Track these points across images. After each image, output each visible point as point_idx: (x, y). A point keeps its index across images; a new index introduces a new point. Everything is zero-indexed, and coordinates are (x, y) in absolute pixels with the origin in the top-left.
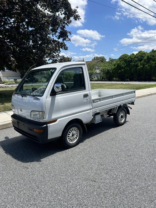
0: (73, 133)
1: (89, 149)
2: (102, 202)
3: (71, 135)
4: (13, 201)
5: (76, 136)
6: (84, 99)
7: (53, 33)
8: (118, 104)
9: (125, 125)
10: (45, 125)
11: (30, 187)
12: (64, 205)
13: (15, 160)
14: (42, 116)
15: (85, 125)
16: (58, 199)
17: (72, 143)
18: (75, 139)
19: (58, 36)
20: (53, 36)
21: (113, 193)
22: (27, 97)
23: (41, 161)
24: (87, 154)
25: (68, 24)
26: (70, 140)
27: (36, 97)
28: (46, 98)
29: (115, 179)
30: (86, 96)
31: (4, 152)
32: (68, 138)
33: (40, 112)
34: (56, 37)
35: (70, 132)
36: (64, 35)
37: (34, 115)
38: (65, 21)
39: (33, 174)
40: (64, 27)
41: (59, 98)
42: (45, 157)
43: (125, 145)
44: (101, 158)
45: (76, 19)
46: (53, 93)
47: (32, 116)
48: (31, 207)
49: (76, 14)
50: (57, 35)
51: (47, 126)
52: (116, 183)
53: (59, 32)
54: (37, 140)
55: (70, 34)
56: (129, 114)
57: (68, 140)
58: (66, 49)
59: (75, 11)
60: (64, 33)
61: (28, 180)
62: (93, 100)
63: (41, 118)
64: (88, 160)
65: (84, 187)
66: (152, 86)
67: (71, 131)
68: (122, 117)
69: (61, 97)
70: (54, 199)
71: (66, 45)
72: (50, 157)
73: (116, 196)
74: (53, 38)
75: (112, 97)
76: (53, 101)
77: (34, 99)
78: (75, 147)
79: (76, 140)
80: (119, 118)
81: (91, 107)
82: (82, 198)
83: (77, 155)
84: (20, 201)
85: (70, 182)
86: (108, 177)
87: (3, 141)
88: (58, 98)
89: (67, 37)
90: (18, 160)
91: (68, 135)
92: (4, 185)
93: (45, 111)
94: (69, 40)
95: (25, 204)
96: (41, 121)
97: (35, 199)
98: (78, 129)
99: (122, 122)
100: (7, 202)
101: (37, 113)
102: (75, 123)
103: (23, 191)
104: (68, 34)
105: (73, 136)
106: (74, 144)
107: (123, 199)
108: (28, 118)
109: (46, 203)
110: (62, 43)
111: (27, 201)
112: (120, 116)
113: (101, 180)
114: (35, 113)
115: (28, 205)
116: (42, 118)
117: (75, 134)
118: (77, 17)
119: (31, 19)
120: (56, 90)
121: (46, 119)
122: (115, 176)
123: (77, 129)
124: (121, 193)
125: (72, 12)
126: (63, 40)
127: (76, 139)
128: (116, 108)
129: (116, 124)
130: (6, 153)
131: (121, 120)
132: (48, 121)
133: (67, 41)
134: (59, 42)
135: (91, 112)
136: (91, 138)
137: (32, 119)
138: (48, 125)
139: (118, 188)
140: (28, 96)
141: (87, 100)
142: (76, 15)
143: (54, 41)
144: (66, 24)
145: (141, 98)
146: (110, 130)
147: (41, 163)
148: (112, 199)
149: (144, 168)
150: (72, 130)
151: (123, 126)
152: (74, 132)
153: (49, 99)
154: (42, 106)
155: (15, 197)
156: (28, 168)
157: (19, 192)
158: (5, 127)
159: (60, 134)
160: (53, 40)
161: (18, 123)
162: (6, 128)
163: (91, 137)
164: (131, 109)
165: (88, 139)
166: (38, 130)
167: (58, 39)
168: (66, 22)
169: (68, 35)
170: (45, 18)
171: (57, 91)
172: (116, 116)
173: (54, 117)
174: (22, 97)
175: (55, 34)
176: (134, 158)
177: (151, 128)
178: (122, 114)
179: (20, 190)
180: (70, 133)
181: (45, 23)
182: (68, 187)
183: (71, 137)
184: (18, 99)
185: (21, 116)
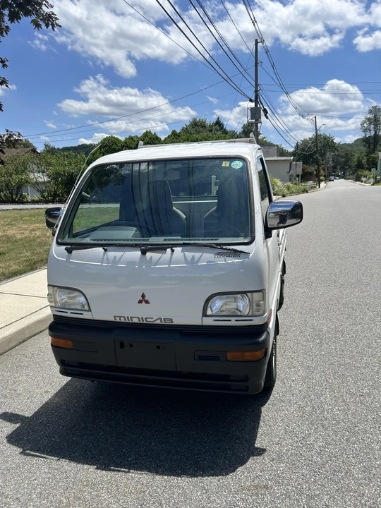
10: (266, 333)
14: (259, 305)
22: (173, 251)
27: (228, 247)
31: (92, 468)
33: (254, 294)
46: (268, 233)
51: (269, 336)
63: (257, 314)
77: (218, 254)
93: (266, 288)
96: (255, 321)
116: (261, 313)
121: (267, 313)
130: (105, 468)
138: (268, 330)
147: (271, 455)
153: (265, 249)
156: (266, 487)
161: (118, 346)
166: (238, 354)
174: (144, 253)
184: (115, 261)
185: (135, 320)
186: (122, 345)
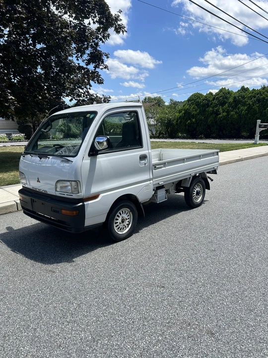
0: (122, 217)
1: (148, 243)
2: (177, 314)
3: (120, 220)
4: (38, 318)
5: (128, 223)
6: (140, 163)
7: (78, 55)
8: (193, 172)
9: (203, 206)
10: (81, 204)
11: (62, 298)
12: (119, 321)
13: (30, 262)
14: (75, 188)
15: (141, 205)
16: (109, 313)
17: (121, 233)
18: (125, 227)
19: (86, 60)
20: (78, 60)
21: (193, 302)
22: (49, 158)
23: (73, 261)
24: (146, 249)
25: (103, 40)
26: (118, 229)
27: (66, 158)
28: (82, 160)
29: (194, 284)
30: (143, 157)
31: (9, 249)
32: (115, 225)
33: (73, 183)
34: (83, 61)
35: (119, 215)
36: (97, 58)
37: (61, 187)
38: (99, 35)
39: (64, 280)
40: (97, 44)
41: (103, 160)
42: (80, 255)
43: (205, 235)
44: (169, 255)
45: (118, 32)
46: (94, 152)
47: (58, 190)
48: (68, 325)
49: (119, 23)
50: (84, 59)
51: (84, 205)
52: (195, 289)
53: (89, 53)
54: (66, 228)
55: (108, 57)
56: (209, 189)
57: (116, 229)
58: (100, 82)
59: (117, 19)
60: (98, 55)
61: (58, 288)
62: (154, 165)
63: (74, 192)
64: (149, 258)
65: (148, 295)
66: (242, 146)
67: (121, 215)
68: (198, 193)
69: (106, 158)
70: (103, 313)
71: (100, 75)
72: (87, 255)
73: (197, 305)
74: (79, 64)
75: (183, 160)
76: (93, 165)
77: (62, 161)
78: (127, 240)
79: (127, 229)
80: (194, 195)
81: (151, 177)
82: (146, 309)
83: (131, 251)
84: (50, 318)
85: (125, 289)
86: (183, 280)
87: (4, 234)
88: (101, 159)
89: (103, 62)
90: (36, 261)
91: (115, 221)
92: (19, 298)
93: (80, 180)
94: (105, 68)
95: (59, 321)
96: (75, 196)
97: (72, 314)
98: (131, 211)
99: (198, 201)
100: (28, 320)
101: (68, 183)
102: (126, 201)
103: (51, 303)
104: (104, 58)
105: (123, 222)
106: (124, 236)
107: (208, 309)
108: (52, 192)
109: (92, 319)
110: (93, 73)
111: (61, 318)
112: (195, 193)
113: (173, 285)
114: (64, 183)
115: (64, 323)
116: (76, 192)
117: (126, 219)
118: (120, 28)
119: (43, 29)
120: (98, 147)
121: (83, 194)
122: (193, 279)
123: (129, 210)
124: (204, 302)
125: (113, 20)
126: (95, 67)
127: (128, 227)
128: (190, 178)
129: (189, 204)
130: (14, 251)
131: (197, 199)
132: (85, 197)
133: (102, 69)
134: (88, 70)
135: (151, 185)
136: (151, 226)
137: (58, 194)
138: (85, 203)
139: (200, 295)
140: (51, 157)
141: (145, 164)
142: (119, 25)
143: (80, 68)
144: (101, 39)
145: (225, 166)
146: (179, 214)
147: (74, 264)
148: (191, 309)
149: (236, 266)
150: (121, 212)
151: (199, 208)
152: (125, 216)
153: (87, 161)
154: (76, 172)
155: (40, 313)
156: (54, 272)
157: (45, 306)
158: (5, 212)
159: (102, 219)
160: (79, 66)
161: (32, 201)
162: (6, 214)
163: (151, 224)
164: (212, 180)
165: (146, 228)
166: (68, 212)
167: (87, 65)
168: (100, 37)
169: (103, 60)
170: (65, 28)
171: (98, 149)
172: (188, 192)
173: (94, 190)
174: (41, 158)
175: (81, 56)
176: (220, 253)
177: (244, 211)
178: (198, 189)
179: (47, 302)
180: (119, 217)
181: (66, 37)
182: (122, 296)
183: (120, 223)
184: (33, 162)
185: (38, 190)
186: (34, 201)
